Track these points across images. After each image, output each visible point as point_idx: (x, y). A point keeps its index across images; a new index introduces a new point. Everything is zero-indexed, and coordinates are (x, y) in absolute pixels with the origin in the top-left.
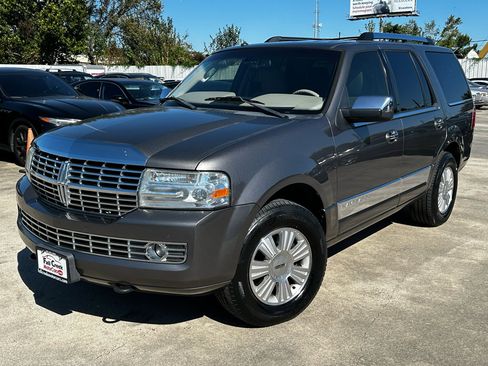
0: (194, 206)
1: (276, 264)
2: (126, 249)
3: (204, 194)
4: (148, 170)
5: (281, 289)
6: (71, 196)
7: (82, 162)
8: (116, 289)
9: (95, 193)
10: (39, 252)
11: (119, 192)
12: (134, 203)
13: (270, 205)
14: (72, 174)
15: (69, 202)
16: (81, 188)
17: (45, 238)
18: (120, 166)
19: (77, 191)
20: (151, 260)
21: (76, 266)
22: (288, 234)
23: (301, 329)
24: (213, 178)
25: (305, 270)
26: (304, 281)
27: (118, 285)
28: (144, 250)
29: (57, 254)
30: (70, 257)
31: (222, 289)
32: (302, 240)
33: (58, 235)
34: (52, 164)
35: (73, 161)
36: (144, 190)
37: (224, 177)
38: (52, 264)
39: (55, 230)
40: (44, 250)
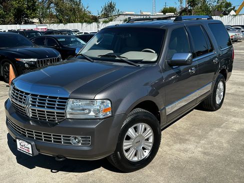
0: (94, 117)
1: (136, 141)
2: (61, 139)
3: (99, 111)
4: (70, 100)
5: (139, 153)
6: (32, 112)
7: (37, 96)
8: (56, 159)
9: (44, 111)
10: (17, 140)
11: (56, 111)
12: (64, 116)
13: (132, 112)
14: (32, 101)
15: (31, 115)
16: (37, 108)
17: (20, 133)
18: (56, 98)
19: (35, 110)
20: (73, 145)
21: (36, 147)
22: (141, 126)
23: (150, 172)
24: (103, 103)
25: (150, 143)
26: (150, 148)
27: (57, 156)
28: (69, 140)
29: (26, 142)
30: (33, 143)
31: (110, 156)
32: (149, 128)
33: (27, 132)
34: (22, 96)
35: (32, 95)
36: (68, 110)
37: (109, 102)
38: (25, 146)
39: (25, 130)
40: (20, 139)
